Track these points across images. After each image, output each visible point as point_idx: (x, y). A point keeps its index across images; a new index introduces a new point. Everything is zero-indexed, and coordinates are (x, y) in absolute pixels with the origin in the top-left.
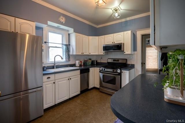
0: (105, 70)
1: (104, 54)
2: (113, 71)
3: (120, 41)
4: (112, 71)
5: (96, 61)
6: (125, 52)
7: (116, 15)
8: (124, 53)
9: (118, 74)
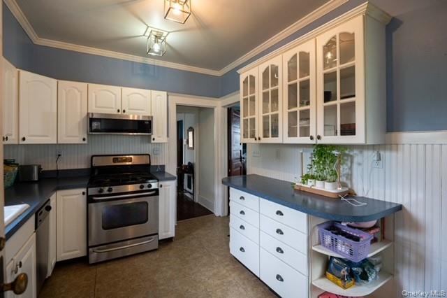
0: (113, 192)
1: (86, 142)
2: (142, 187)
3: (142, 110)
4: (139, 189)
5: (39, 168)
6: (154, 139)
7: (156, 48)
8: (152, 141)
9: (154, 192)
